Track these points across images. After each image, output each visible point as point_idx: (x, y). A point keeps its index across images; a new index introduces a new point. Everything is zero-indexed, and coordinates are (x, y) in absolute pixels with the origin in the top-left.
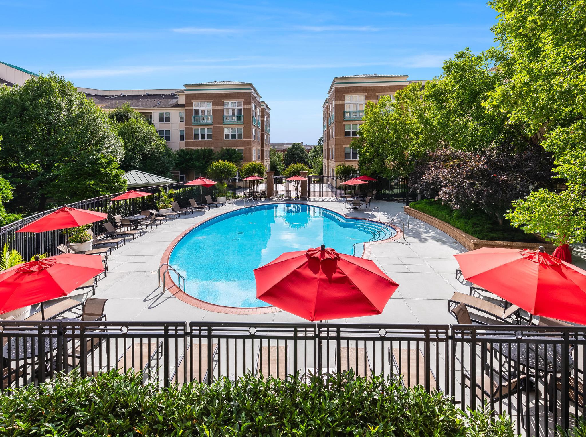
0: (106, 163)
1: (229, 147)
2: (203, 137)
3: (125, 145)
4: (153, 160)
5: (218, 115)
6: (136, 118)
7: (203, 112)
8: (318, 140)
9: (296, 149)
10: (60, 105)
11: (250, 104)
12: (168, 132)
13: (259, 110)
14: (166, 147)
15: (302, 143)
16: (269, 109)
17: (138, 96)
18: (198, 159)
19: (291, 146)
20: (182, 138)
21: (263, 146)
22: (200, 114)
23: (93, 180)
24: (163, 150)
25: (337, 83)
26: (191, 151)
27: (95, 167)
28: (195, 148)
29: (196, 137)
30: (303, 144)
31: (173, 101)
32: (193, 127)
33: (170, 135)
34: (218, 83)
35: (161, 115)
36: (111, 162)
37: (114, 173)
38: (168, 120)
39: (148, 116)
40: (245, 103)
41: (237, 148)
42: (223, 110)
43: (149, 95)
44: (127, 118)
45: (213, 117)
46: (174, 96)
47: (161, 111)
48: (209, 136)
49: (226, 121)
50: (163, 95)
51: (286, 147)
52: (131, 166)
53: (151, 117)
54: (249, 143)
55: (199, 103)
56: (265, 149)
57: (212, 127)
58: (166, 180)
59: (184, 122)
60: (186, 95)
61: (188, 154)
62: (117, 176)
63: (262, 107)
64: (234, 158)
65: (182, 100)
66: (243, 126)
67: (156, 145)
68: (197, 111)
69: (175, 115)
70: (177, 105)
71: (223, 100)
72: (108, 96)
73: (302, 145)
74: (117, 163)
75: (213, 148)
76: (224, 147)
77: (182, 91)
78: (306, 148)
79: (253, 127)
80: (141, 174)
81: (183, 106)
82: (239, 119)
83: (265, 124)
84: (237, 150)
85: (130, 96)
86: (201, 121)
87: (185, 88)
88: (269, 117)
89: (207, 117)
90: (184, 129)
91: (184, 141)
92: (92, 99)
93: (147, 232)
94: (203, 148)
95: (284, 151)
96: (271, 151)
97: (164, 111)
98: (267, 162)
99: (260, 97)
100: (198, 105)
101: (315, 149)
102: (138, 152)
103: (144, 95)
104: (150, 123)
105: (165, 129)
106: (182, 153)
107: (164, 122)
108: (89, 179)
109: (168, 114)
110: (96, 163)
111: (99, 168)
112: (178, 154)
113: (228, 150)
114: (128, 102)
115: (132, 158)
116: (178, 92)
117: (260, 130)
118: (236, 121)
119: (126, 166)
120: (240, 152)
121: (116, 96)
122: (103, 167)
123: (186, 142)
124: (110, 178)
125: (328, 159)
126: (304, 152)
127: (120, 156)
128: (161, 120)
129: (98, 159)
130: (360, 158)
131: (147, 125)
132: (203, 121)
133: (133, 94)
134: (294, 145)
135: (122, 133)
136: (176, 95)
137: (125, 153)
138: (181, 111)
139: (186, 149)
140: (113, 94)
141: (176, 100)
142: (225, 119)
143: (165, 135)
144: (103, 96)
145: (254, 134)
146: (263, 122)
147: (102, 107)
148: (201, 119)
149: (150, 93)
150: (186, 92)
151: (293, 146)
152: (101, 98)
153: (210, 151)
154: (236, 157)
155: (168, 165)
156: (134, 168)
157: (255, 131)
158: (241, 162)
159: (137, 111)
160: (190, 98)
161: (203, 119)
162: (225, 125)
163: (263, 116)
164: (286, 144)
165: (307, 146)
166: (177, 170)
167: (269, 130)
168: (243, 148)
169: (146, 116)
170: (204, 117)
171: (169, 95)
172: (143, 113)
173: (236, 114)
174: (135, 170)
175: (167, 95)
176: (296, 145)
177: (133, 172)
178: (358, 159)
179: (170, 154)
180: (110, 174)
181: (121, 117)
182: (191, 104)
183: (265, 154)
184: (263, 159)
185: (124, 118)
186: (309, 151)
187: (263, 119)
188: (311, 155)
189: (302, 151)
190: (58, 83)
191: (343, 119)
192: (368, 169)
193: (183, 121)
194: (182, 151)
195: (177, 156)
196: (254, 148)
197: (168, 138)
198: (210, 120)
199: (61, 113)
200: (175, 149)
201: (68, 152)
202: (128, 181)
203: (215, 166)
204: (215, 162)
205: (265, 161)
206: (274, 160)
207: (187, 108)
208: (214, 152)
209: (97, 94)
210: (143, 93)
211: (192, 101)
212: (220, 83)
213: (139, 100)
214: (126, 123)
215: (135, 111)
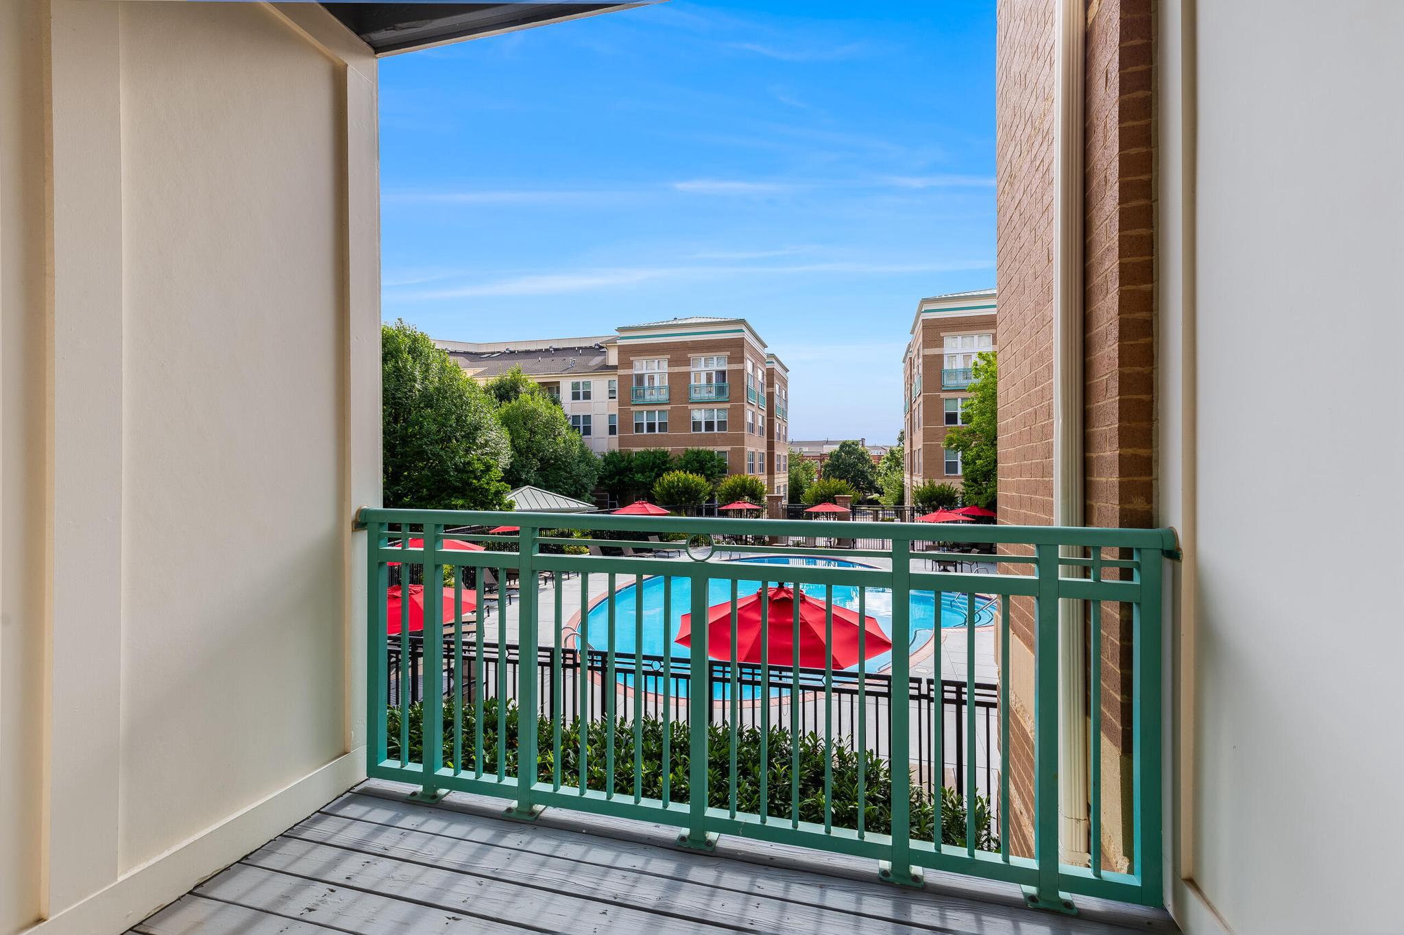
0: (481, 470)
1: (701, 448)
2: (651, 427)
3: (512, 441)
4: (560, 469)
5: (679, 385)
6: (532, 393)
7: (651, 378)
8: (898, 435)
9: (848, 453)
10: (412, 373)
11: (741, 360)
12: (587, 418)
13: (763, 373)
14: (582, 446)
15: (863, 440)
16: (787, 370)
17: (535, 352)
18: (643, 469)
19: (837, 447)
20: (612, 430)
21: (771, 446)
22: (646, 384)
23: (462, 499)
24: (576, 450)
25: (926, 311)
26: (630, 454)
27: (465, 476)
28: (635, 450)
29: (639, 427)
30: (866, 444)
31: (596, 360)
32: (633, 409)
33: (592, 425)
34: (680, 322)
35: (575, 386)
36: (488, 468)
37: (493, 490)
38: (587, 396)
39: (551, 389)
40: (731, 360)
41: (716, 449)
42: (688, 374)
43: (556, 350)
44: (517, 392)
45: (670, 389)
46: (599, 350)
47: (576, 380)
48: (663, 426)
49: (695, 396)
50: (579, 348)
51: (827, 449)
52: (522, 480)
53: (558, 392)
54: (740, 440)
55: (645, 362)
56: (777, 452)
57: (668, 407)
58: (581, 506)
59: (617, 400)
60: (619, 347)
61: (623, 461)
62: (498, 493)
63: (769, 366)
64: (709, 469)
65: (613, 358)
66: (728, 406)
67: (565, 442)
68: (640, 378)
69: (600, 386)
70: (605, 368)
71: (689, 355)
72: (484, 353)
73: (863, 445)
74: (497, 473)
75: (670, 449)
76: (690, 448)
77: (613, 341)
78: (875, 453)
79: (748, 407)
80: (538, 493)
81: (615, 368)
82: (721, 390)
83: (776, 401)
84: (716, 452)
85: (522, 352)
86: (648, 397)
87: (617, 334)
88: (786, 386)
89: (660, 388)
90: (616, 413)
91: (617, 436)
92: (461, 361)
93: (545, 589)
94: (652, 449)
95: (822, 457)
96: (791, 456)
97: (581, 380)
98: (782, 480)
99: (765, 346)
100: (642, 366)
101: (892, 453)
102: (534, 455)
103: (547, 350)
104: (556, 402)
105: (581, 414)
106: (611, 459)
107: (581, 400)
108: (455, 498)
109: (587, 384)
110: (465, 469)
111: (470, 478)
112: (605, 460)
113: (698, 453)
114: (519, 364)
115: (523, 466)
116: (606, 342)
117: (765, 414)
118: (713, 395)
119: (514, 479)
120: (721, 456)
121: (498, 352)
122: (476, 478)
123: (620, 439)
124: (486, 497)
125: (911, 474)
126: (867, 461)
127: (505, 460)
128: (576, 396)
129: (469, 463)
130: (964, 469)
131: (551, 405)
132: (652, 397)
133: (527, 349)
134: (844, 445)
135: (507, 421)
136: (602, 347)
137: (512, 456)
138: (611, 378)
139: (620, 450)
140: (493, 351)
141: (603, 357)
142: (692, 391)
143: (582, 425)
144: (476, 354)
145: (750, 420)
146: (770, 397)
147: (475, 375)
148: (647, 393)
149: (556, 346)
150: (620, 342)
151: (842, 447)
152: (474, 357)
153: (665, 454)
154: (713, 466)
155: (585, 480)
156: (527, 483)
157: (754, 415)
158: (724, 477)
159: (533, 381)
160: (628, 353)
161: (651, 394)
162: (692, 403)
163: (771, 384)
164: (827, 442)
165: (875, 447)
166: (603, 491)
167: (785, 413)
168: (728, 448)
169: (549, 388)
170: (653, 388)
171: (591, 347)
172: (543, 384)
173: (714, 382)
174: (528, 486)
175: (586, 348)
176: (850, 446)
177: (526, 490)
178: (960, 472)
179: (589, 459)
180: (487, 489)
181: (505, 392)
182: (630, 365)
183: (776, 463)
184: (771, 472)
185: (512, 394)
186: (879, 457)
187: (770, 390)
188: (882, 466)
189: (862, 457)
190: (408, 336)
191: (941, 388)
192: (981, 493)
193: (615, 398)
194: (613, 454)
195: (603, 464)
196: (749, 449)
197: (587, 431)
198: (664, 396)
199: (414, 387)
200: (600, 451)
201: (424, 452)
202: (516, 504)
203: (669, 481)
204: (669, 474)
205: (776, 476)
206: (797, 475)
207: (621, 372)
208: (671, 458)
209: (466, 351)
210: (544, 347)
211: (631, 359)
212: (684, 322)
213: (537, 360)
214: (513, 402)
215: (529, 381)
